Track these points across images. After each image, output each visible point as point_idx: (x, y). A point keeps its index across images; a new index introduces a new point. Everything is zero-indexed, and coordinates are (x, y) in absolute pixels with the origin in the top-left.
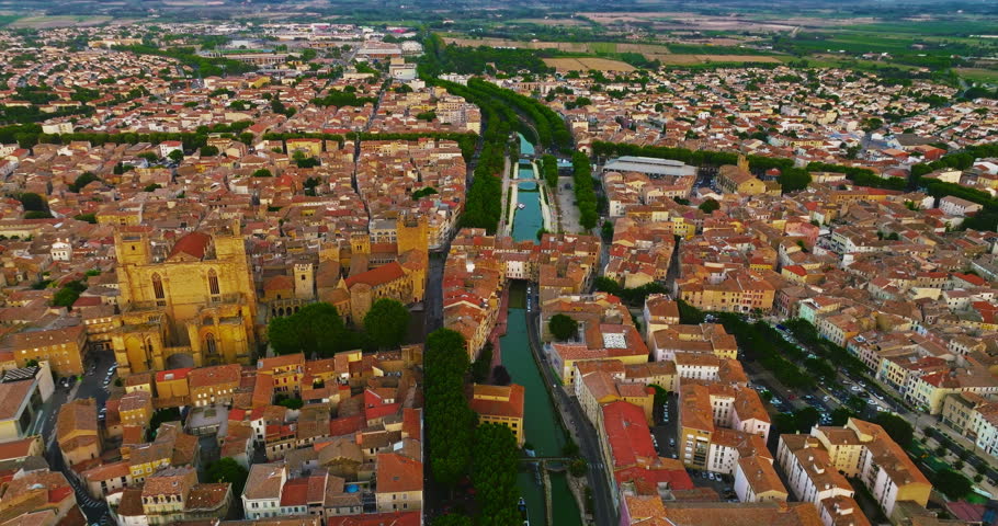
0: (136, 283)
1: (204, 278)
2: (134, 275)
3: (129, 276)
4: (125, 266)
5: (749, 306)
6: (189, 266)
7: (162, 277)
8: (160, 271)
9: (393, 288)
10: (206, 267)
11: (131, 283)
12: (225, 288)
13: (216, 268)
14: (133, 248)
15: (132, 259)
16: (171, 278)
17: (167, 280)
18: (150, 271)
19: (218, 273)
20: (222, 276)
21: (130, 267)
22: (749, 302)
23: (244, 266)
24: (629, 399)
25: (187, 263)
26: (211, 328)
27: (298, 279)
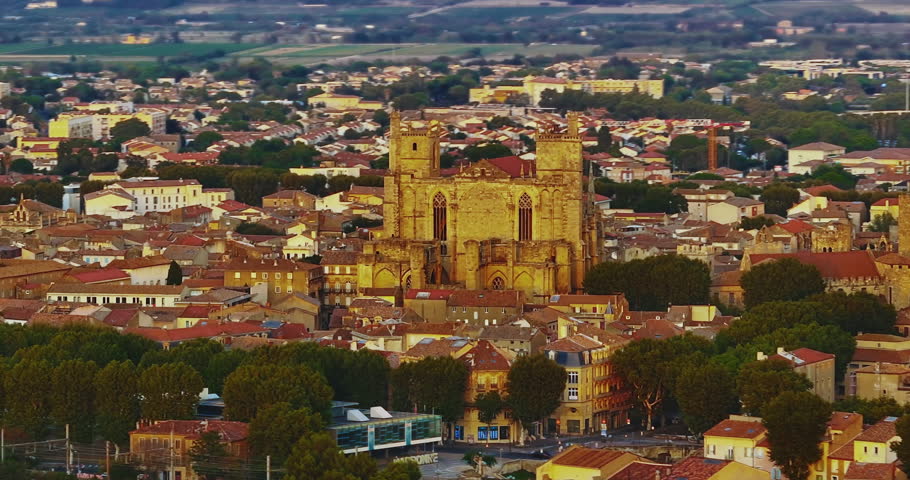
0: (408, 209)
1: (512, 207)
2: (408, 193)
3: (400, 193)
4: (397, 175)
6: (493, 185)
7: (449, 201)
8: (447, 190)
10: (518, 190)
11: (401, 206)
12: (540, 230)
13: (533, 191)
14: (415, 147)
15: (410, 165)
16: (461, 204)
17: (455, 207)
18: (432, 189)
19: (535, 202)
20: (539, 207)
21: (405, 178)
23: (576, 191)
25: (489, 179)
26: (502, 268)
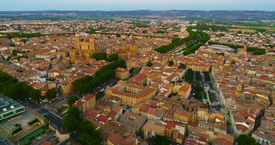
1: (87, 46)
2: (77, 44)
5: (203, 71)
6: (85, 43)
8: (81, 43)
9: (123, 55)
10: (88, 44)
12: (91, 48)
13: (89, 44)
16: (82, 45)
20: (90, 46)
22: (203, 69)
23: (94, 44)
24: (146, 74)
27: (107, 51)
